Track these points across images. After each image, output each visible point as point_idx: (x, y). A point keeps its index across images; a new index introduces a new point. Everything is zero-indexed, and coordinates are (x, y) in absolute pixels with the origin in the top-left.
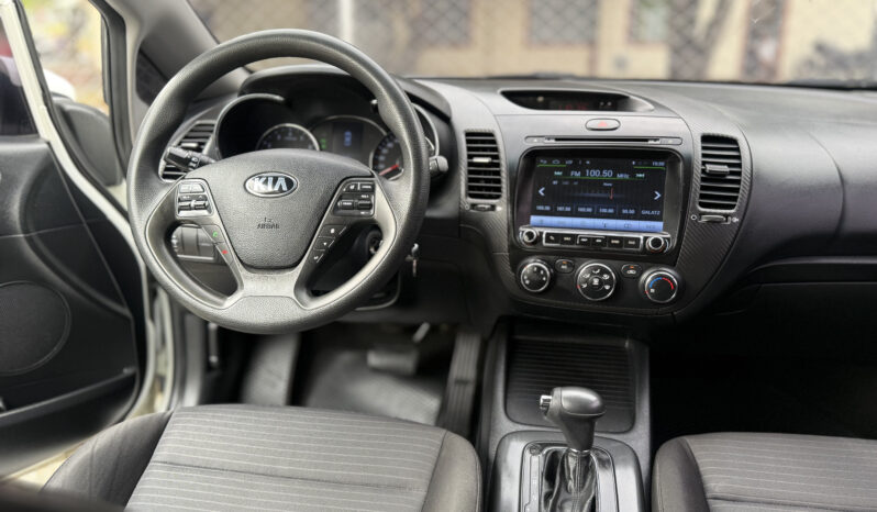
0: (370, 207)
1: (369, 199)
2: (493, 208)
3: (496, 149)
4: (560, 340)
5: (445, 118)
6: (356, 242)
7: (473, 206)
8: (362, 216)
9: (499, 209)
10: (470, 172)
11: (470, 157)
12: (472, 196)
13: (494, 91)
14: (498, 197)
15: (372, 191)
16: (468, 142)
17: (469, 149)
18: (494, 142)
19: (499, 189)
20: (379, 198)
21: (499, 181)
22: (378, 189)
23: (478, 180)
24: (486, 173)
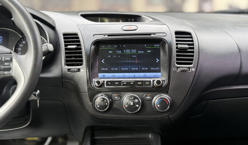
0: (9, 69)
1: (9, 65)
2: (79, 70)
3: (79, 41)
4: (118, 137)
5: (53, 28)
6: (5, 90)
7: (69, 70)
8: (5, 74)
9: (82, 70)
10: (66, 53)
11: (66, 46)
12: (68, 65)
13: (78, 15)
14: (81, 65)
15: (11, 60)
16: (64, 38)
17: (65, 42)
18: (78, 38)
19: (82, 61)
20: (15, 65)
21: (81, 57)
22: (14, 60)
23: (71, 57)
24: (75, 53)
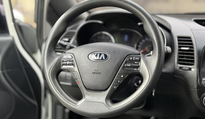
0: (138, 67)
1: (138, 64)
2: (190, 69)
3: (192, 44)
5: (169, 31)
7: (181, 68)
8: (135, 70)
9: (193, 70)
10: (179, 53)
11: (179, 47)
12: (180, 64)
13: (191, 20)
14: (192, 65)
15: (139, 61)
16: (179, 40)
17: (179, 44)
18: (191, 41)
19: (193, 61)
20: (142, 63)
21: (193, 58)
22: (142, 60)
23: (183, 57)
24: (186, 54)
